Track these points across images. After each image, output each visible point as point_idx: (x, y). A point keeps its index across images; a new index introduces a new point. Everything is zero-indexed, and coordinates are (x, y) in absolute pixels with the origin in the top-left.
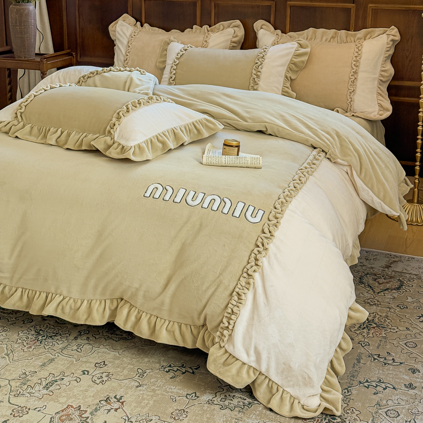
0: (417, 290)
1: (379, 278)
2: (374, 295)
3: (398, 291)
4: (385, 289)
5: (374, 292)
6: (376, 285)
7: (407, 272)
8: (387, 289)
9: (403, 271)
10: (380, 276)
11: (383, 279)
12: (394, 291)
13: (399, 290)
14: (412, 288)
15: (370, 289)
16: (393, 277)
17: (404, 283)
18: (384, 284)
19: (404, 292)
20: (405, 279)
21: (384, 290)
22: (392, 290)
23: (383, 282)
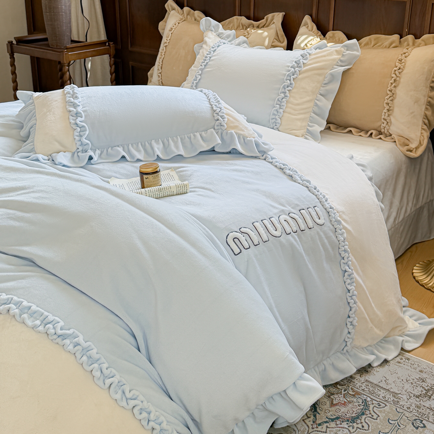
0: (380, 427)
1: (337, 394)
2: (311, 427)
3: (351, 424)
4: (335, 417)
5: (314, 422)
6: (325, 406)
7: (384, 387)
8: (337, 418)
9: (380, 384)
10: (342, 389)
11: (342, 395)
12: (345, 425)
13: (354, 422)
14: (374, 422)
15: (312, 413)
16: (359, 394)
17: (368, 409)
18: (338, 407)
19: (358, 429)
20: (374, 402)
21: (331, 419)
22: (342, 422)
23: (339, 403)
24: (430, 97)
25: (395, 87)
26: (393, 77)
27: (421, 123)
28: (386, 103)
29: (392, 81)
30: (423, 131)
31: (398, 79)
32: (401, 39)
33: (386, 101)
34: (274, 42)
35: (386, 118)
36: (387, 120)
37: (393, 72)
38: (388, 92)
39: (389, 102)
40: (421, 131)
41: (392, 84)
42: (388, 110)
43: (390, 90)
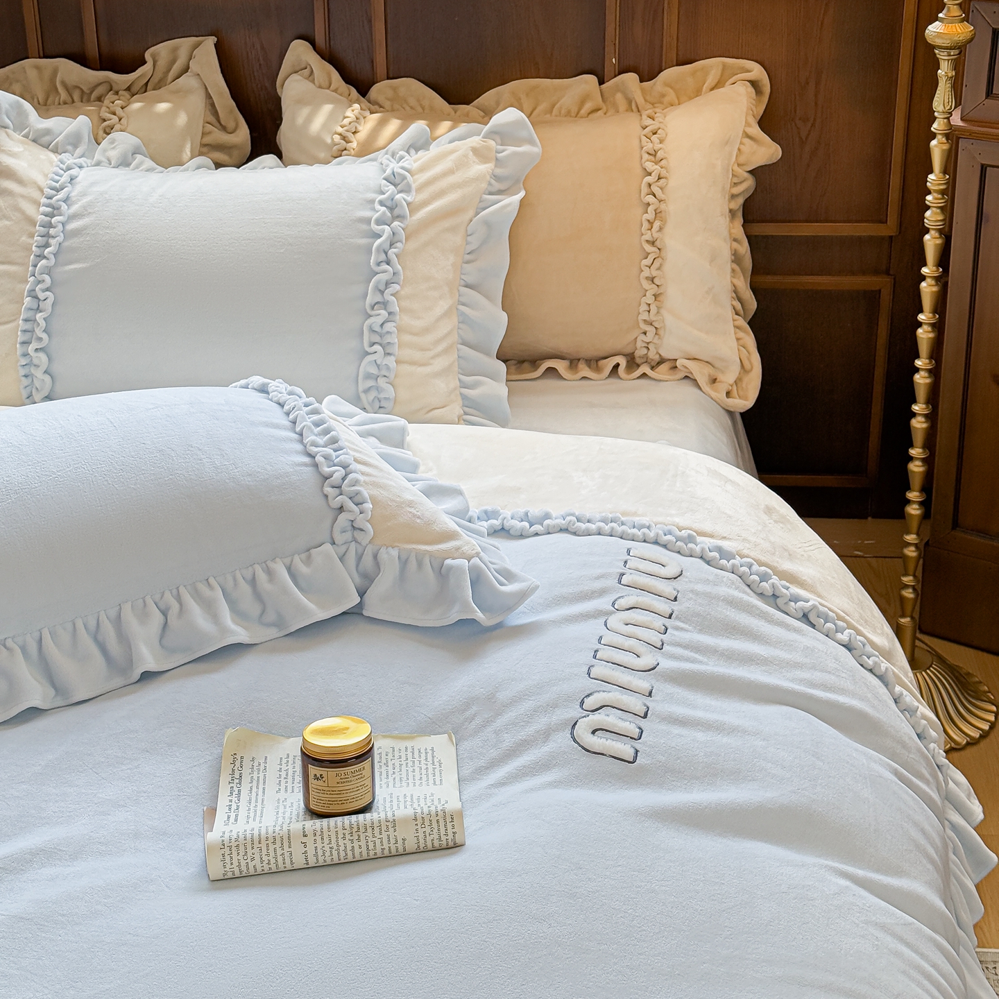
24: (735, 240)
25: (661, 229)
26: (648, 204)
27: (729, 313)
28: (647, 278)
29: (650, 215)
30: (741, 334)
31: (663, 206)
32: (603, 86)
33: (646, 273)
34: (210, 133)
35: (652, 317)
36: (656, 324)
37: (645, 190)
38: (648, 248)
39: (654, 273)
40: (735, 334)
41: (651, 223)
42: (656, 296)
43: (651, 239)
